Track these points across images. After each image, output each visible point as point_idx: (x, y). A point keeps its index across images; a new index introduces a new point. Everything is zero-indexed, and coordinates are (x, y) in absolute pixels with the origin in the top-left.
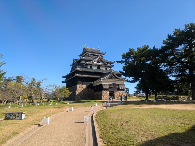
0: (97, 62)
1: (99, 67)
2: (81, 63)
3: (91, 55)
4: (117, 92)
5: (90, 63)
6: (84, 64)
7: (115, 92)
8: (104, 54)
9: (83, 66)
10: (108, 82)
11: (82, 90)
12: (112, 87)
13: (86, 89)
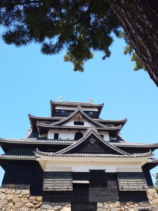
7: (99, 205)
10: (68, 166)
11: (13, 202)
12: (87, 182)
13: (28, 198)
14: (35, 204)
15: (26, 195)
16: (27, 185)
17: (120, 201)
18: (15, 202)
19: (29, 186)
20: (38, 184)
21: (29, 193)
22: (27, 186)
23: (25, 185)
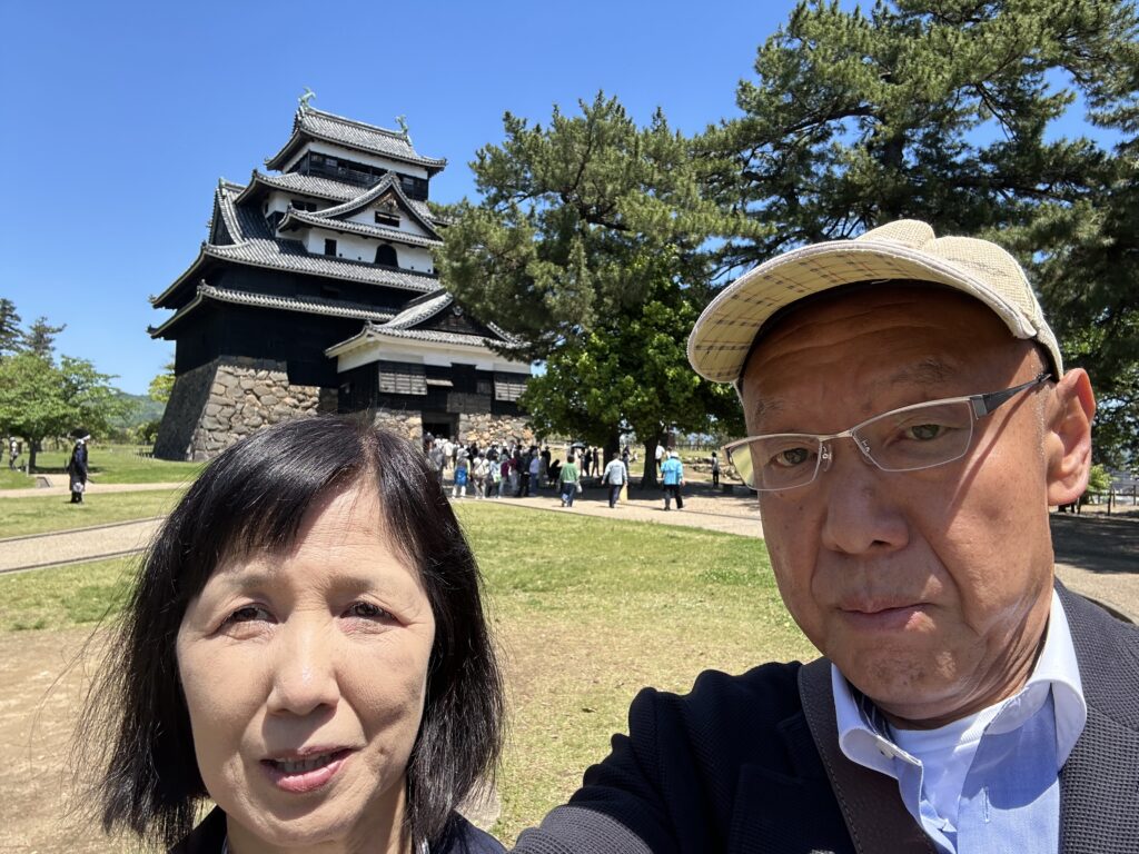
0: (378, 220)
1: (386, 256)
2: (267, 216)
3: (342, 163)
4: (479, 418)
5: (316, 217)
6: (284, 222)
7: (463, 417)
8: (432, 171)
9: (278, 235)
10: (417, 353)
11: (254, 394)
12: (448, 383)
13: (286, 389)
14: (300, 401)
15: (280, 381)
16: (280, 361)
17: (492, 412)
18: (259, 394)
21: (287, 379)
22: (279, 364)
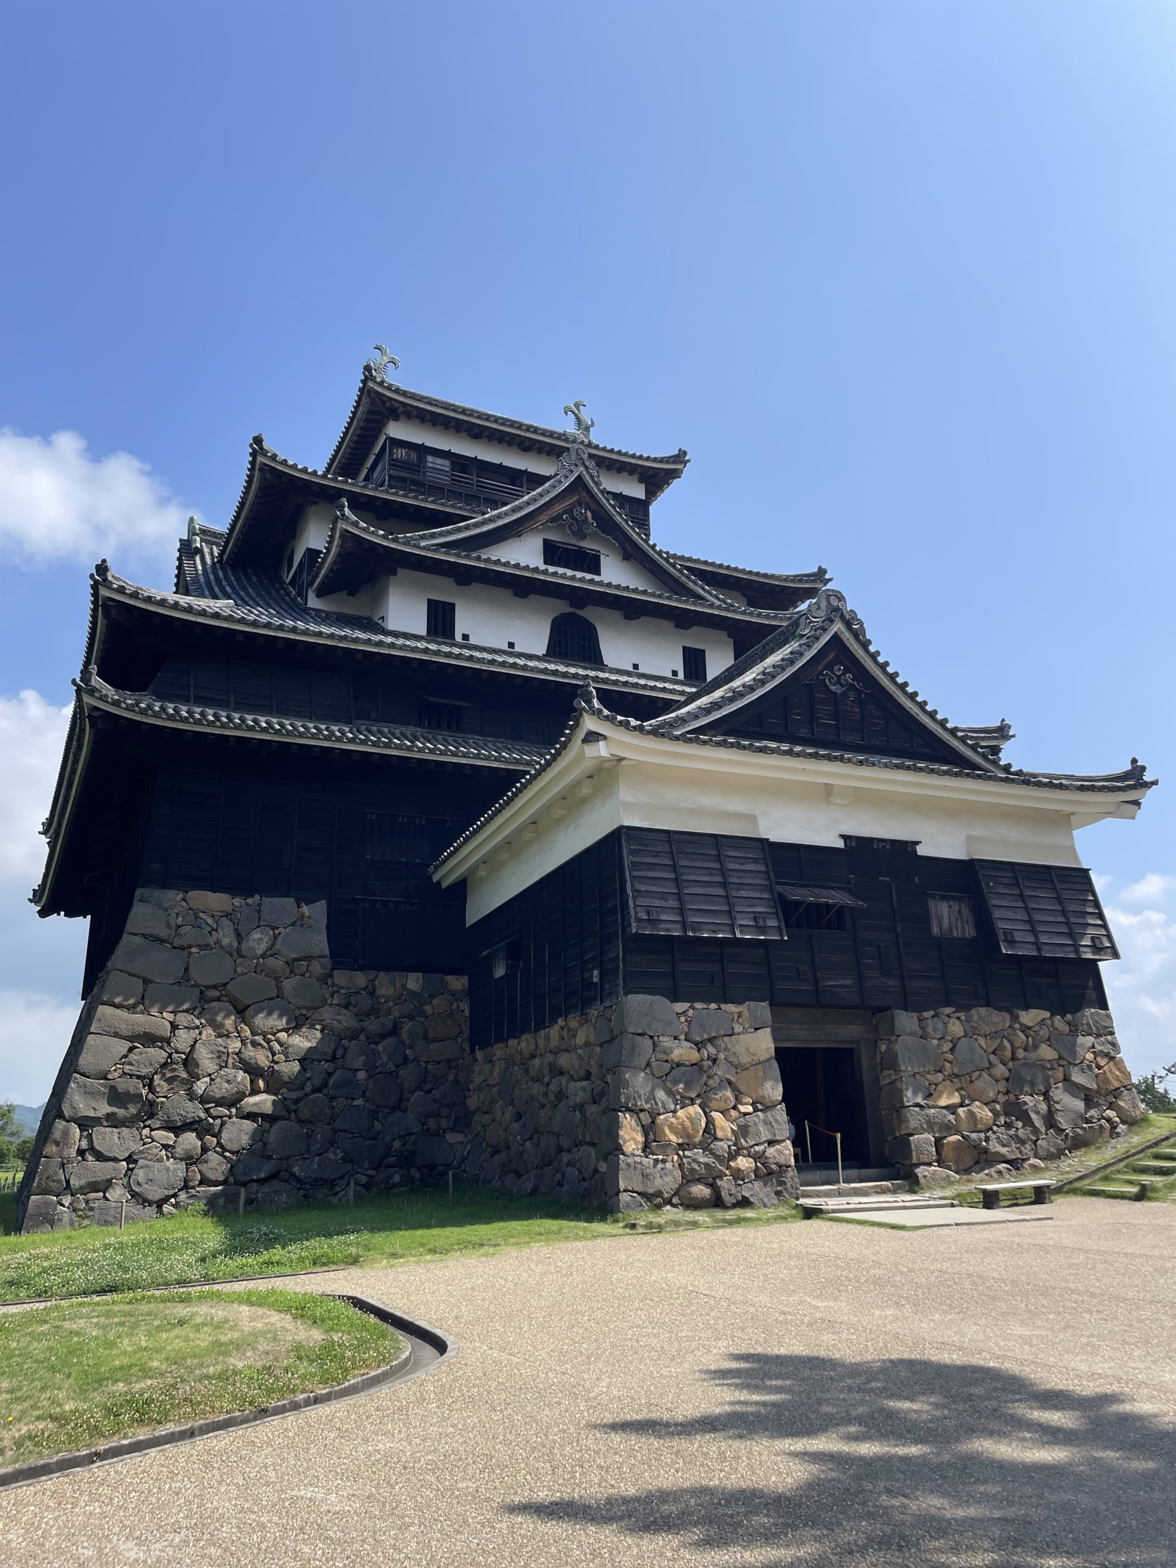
0: (549, 557)
2: (289, 577)
4: (955, 1026)
5: (416, 539)
6: (324, 558)
7: (904, 1022)
10: (736, 805)
13: (323, 981)
14: (364, 1015)
15: (309, 958)
16: (309, 902)
17: (989, 1001)
19: (321, 907)
20: (375, 902)
21: (327, 952)
22: (305, 909)
23: (289, 902)
